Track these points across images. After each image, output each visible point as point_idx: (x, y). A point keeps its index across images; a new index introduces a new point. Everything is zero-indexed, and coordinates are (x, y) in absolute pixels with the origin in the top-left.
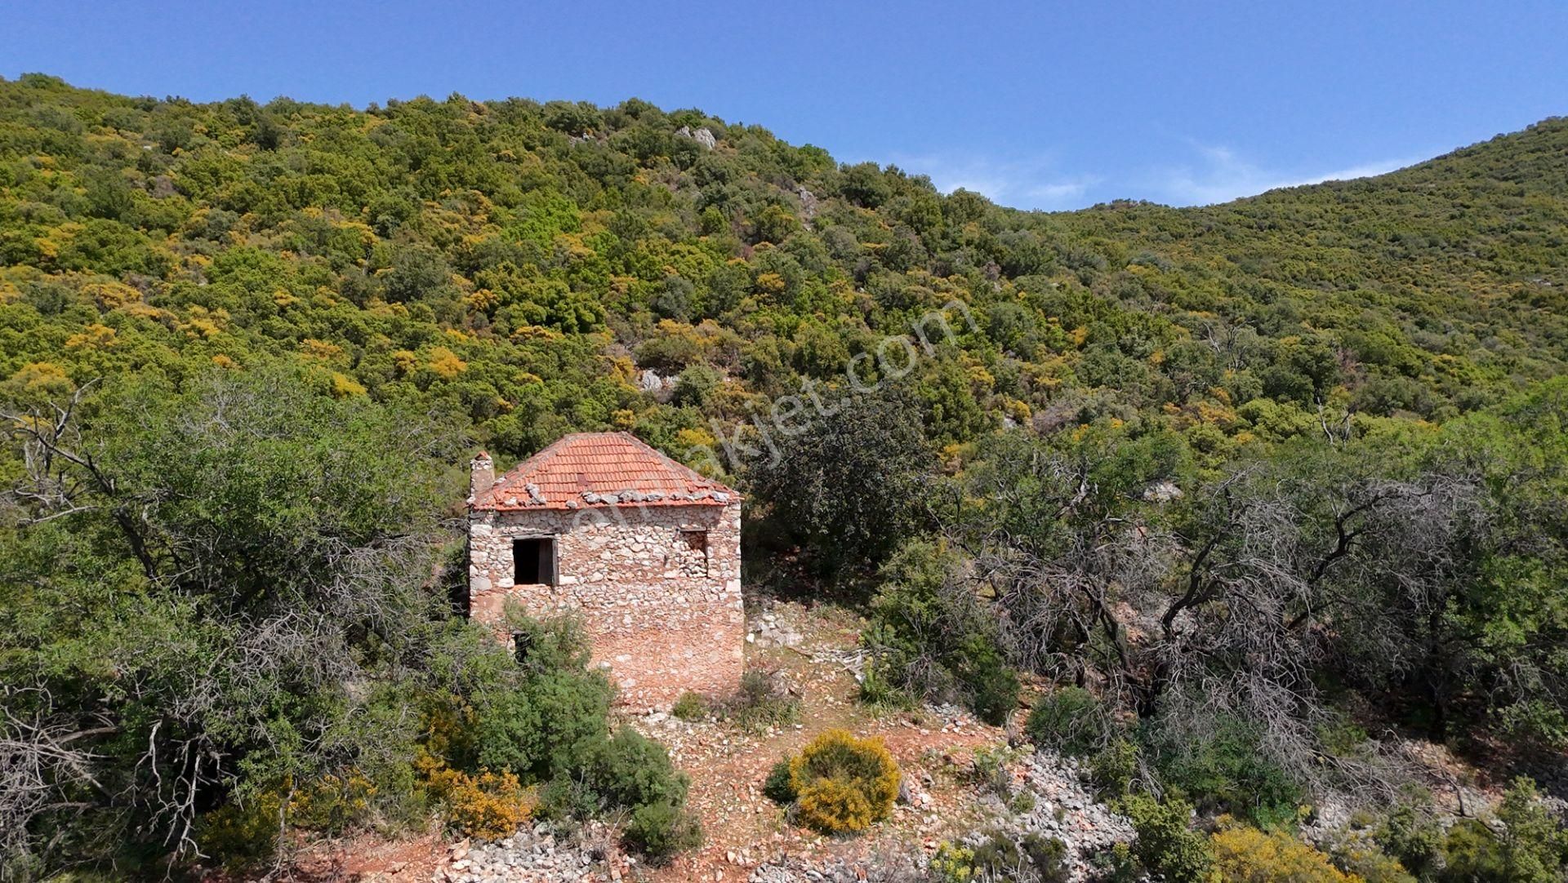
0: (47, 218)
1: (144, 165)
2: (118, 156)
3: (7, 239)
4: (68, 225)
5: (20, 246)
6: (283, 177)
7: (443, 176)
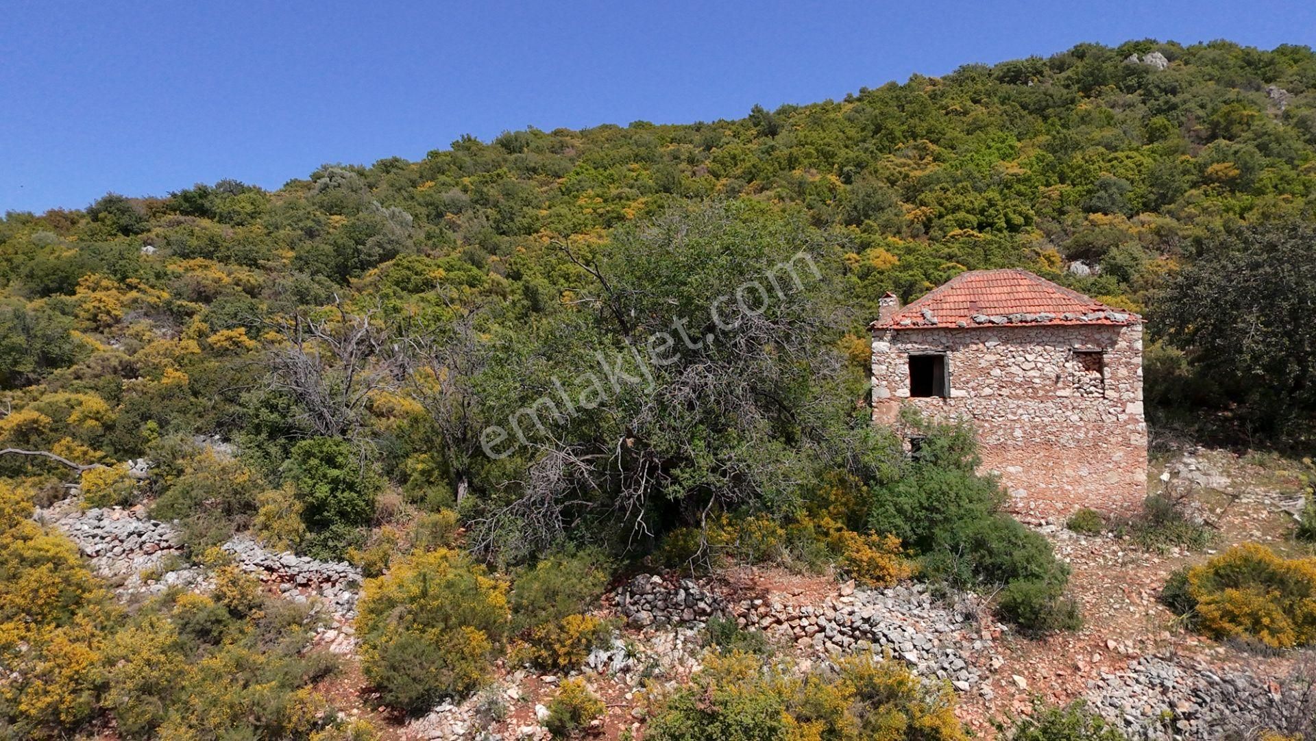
0: (630, 196)
1: (691, 161)
2: (676, 158)
3: (608, 212)
4: (643, 200)
5: (615, 215)
6: (778, 152)
7: (898, 134)
